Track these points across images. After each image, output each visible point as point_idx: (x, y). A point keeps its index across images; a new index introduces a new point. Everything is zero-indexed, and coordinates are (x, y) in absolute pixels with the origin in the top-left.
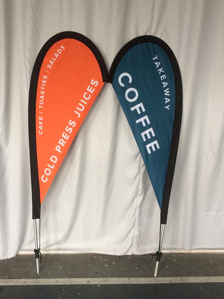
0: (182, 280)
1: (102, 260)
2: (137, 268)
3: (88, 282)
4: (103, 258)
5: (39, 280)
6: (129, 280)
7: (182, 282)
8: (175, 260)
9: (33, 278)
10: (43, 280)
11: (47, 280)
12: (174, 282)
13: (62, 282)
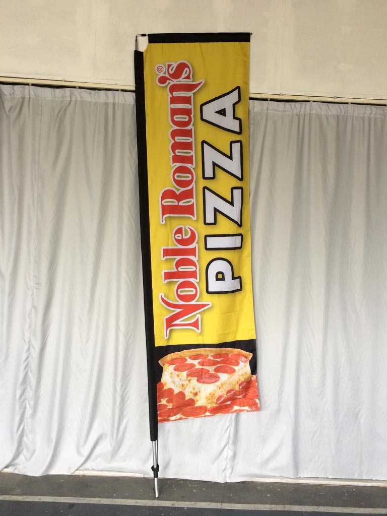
0: (285, 508)
1: (190, 485)
2: (232, 495)
3: (173, 504)
4: (192, 484)
5: (115, 500)
6: (221, 505)
7: (284, 510)
8: (278, 490)
9: (108, 498)
10: (120, 500)
11: (124, 500)
12: (274, 509)
13: (141, 503)
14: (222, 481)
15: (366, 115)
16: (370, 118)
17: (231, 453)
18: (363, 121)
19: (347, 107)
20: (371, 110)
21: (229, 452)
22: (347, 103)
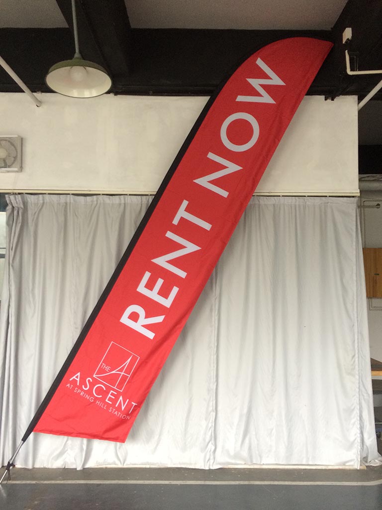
2: (213, 476)
3: (170, 483)
6: (204, 482)
12: (242, 484)
13: (147, 483)
14: (207, 468)
15: (293, 203)
16: (295, 206)
17: (213, 448)
18: (291, 208)
19: (280, 199)
20: (296, 200)
21: (211, 447)
22: (279, 196)
